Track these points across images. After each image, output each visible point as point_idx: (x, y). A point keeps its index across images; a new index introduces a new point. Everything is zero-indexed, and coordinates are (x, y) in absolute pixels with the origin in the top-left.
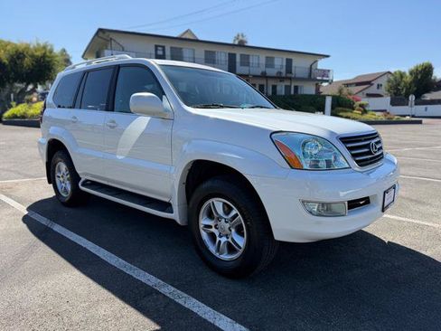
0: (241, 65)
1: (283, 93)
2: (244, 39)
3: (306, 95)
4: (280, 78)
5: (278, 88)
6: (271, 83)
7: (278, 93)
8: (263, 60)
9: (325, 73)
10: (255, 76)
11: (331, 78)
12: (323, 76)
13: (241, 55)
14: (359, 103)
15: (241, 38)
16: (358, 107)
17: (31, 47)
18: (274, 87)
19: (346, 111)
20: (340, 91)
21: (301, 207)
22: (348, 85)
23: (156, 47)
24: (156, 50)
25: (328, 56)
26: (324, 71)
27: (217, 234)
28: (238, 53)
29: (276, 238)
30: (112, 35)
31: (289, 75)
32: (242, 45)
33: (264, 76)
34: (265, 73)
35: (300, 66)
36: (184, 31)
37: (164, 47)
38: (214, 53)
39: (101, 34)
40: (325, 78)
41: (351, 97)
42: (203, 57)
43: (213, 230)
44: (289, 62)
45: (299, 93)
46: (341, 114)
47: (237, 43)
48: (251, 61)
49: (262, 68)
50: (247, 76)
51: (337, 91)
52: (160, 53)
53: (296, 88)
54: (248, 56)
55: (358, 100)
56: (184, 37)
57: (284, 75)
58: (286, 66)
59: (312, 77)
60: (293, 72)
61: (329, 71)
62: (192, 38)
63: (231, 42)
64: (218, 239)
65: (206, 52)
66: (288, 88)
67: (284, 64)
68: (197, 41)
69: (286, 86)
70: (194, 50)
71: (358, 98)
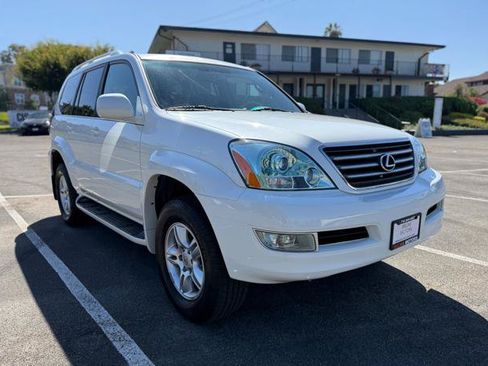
0: (327, 61)
1: (381, 95)
2: (338, 30)
3: (411, 97)
4: (377, 76)
5: (375, 89)
6: (365, 83)
7: (374, 95)
8: (355, 55)
9: (438, 68)
10: (344, 75)
11: (446, 74)
12: (435, 73)
13: (328, 50)
14: (484, 106)
15: (333, 29)
16: (481, 112)
17: (92, 50)
18: (370, 88)
19: (463, 118)
20: (459, 91)
21: (253, 237)
22: (472, 83)
23: (225, 44)
24: (225, 48)
25: (443, 47)
26: (437, 66)
27: (182, 268)
28: (324, 47)
29: (231, 276)
30: (175, 33)
31: (389, 72)
32: (335, 37)
33: (356, 74)
34: (357, 70)
35: (404, 61)
36: (261, 23)
37: (233, 44)
38: (293, 48)
39: (162, 33)
40: (437, 76)
41: (473, 99)
42: (280, 53)
43: (178, 261)
44: (390, 56)
45: (402, 94)
46: (456, 121)
47: (328, 35)
48: (340, 57)
49: (354, 65)
50: (334, 74)
51: (454, 91)
52: (229, 51)
53: (399, 88)
54: (337, 50)
55: (481, 103)
56: (260, 31)
57: (382, 72)
58: (386, 61)
59: (421, 73)
60: (395, 69)
61: (443, 65)
62: (269, 31)
63: (321, 34)
64: (182, 273)
65: (284, 47)
66: (387, 89)
67: (384, 58)
68: (276, 35)
69: (385, 86)
70: (269, 46)
71: (483, 100)
